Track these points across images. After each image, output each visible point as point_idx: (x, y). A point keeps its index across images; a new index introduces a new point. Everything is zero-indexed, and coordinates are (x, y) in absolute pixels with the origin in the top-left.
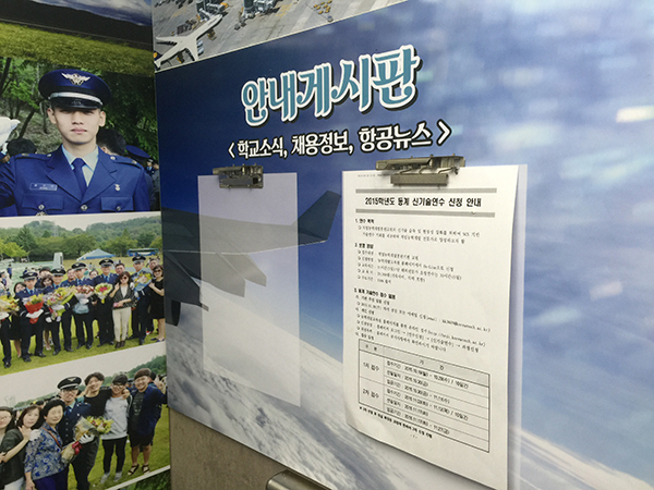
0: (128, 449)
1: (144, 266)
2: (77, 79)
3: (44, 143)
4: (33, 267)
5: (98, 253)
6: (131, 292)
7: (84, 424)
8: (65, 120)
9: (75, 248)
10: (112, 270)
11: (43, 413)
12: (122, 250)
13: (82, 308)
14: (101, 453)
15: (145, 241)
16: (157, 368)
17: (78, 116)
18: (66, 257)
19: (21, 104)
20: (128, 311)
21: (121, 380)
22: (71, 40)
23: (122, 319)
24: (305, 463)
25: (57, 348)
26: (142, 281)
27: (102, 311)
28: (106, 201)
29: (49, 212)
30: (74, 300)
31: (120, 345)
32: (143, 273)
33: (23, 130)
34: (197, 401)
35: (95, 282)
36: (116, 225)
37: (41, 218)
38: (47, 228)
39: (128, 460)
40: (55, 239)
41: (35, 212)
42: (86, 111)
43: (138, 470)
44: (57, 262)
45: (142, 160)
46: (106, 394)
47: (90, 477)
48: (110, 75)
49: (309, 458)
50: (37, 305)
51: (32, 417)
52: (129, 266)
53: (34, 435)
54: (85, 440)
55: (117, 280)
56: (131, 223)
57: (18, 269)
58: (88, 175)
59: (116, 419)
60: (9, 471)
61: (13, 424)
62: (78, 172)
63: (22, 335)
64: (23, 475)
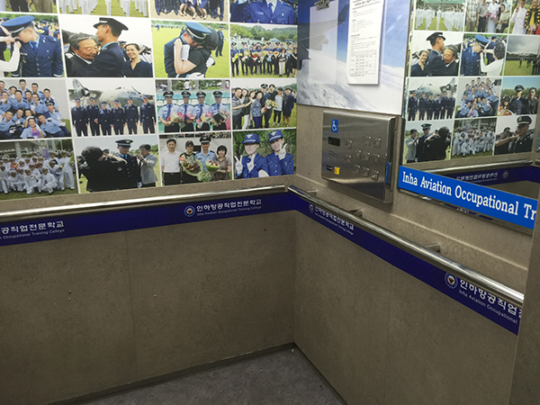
0: (282, 116)
1: (290, 46)
4: (255, 42)
5: (275, 39)
6: (285, 56)
7: (268, 102)
9: (268, 37)
10: (279, 47)
11: (256, 94)
12: (283, 39)
13: (269, 59)
14: (273, 114)
15: (291, 37)
18: (265, 40)
20: (284, 63)
21: (281, 89)
23: (282, 66)
24: (336, 103)
25: (261, 72)
26: (290, 53)
27: (275, 61)
28: (279, 20)
29: (261, 22)
30: (267, 56)
31: (281, 76)
32: (290, 49)
34: (306, 97)
35: (274, 50)
36: (282, 29)
37: (258, 24)
38: (260, 27)
39: (282, 120)
40: (262, 32)
41: (256, 22)
43: (285, 125)
44: (262, 41)
45: (292, 4)
46: (276, 93)
47: (269, 122)
49: (337, 101)
50: (256, 56)
51: (253, 95)
52: (285, 47)
53: (253, 101)
54: (269, 108)
55: (281, 51)
56: (287, 29)
57: (251, 42)
58: (273, 9)
59: (278, 103)
60: (246, 111)
61: (248, 96)
62: (270, 8)
63: (251, 65)
64: (249, 113)
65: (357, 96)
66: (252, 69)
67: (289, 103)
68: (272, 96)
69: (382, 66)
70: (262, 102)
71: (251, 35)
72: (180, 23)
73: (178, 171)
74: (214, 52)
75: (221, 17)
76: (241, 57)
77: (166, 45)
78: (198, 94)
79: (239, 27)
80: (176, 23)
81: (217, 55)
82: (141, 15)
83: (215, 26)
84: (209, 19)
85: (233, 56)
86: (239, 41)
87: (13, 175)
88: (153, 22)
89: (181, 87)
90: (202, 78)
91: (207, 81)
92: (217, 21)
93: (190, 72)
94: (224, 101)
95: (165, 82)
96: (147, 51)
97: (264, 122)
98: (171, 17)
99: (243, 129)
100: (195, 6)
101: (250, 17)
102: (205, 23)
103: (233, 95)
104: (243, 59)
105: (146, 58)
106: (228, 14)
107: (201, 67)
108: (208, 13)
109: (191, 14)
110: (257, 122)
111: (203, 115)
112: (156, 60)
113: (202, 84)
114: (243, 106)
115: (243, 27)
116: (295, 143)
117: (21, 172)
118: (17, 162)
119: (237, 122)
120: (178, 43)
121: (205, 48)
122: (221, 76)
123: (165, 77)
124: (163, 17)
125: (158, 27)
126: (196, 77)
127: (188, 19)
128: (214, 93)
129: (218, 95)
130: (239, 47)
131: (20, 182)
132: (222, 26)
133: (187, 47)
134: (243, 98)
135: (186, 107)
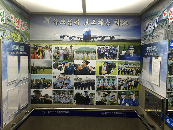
0: (134, 87)
2: (132, 47)
3: (128, 53)
4: (126, 65)
5: (132, 65)
6: (136, 69)
8: (130, 51)
9: (130, 64)
10: (134, 67)
11: (126, 80)
12: (135, 65)
13: (130, 70)
15: (138, 64)
16: (138, 79)
17: (132, 51)
19: (126, 50)
20: (135, 72)
21: (134, 79)
22: (131, 43)
23: (134, 72)
25: (127, 74)
27: (132, 71)
28: (134, 59)
30: (129, 69)
31: (134, 75)
32: (137, 68)
33: (126, 52)
34: (142, 83)
35: (132, 68)
36: (135, 62)
37: (127, 61)
38: (128, 61)
39: (134, 88)
40: (128, 63)
41: (126, 60)
42: (132, 50)
43: (135, 90)
44: (128, 65)
45: (138, 55)
46: (132, 80)
48: (135, 46)
49: (149, 87)
50: (126, 69)
52: (136, 67)
53: (125, 82)
54: (129, 84)
55: (134, 68)
57: (125, 65)
58: (132, 56)
59: (133, 83)
60: (122, 85)
61: (123, 80)
62: (131, 56)
63: (124, 72)
64: (123, 86)
65: (154, 87)
66: (124, 73)
67: (137, 83)
68: (131, 81)
69: (161, 81)
70: (128, 83)
71: (125, 64)
72: (104, 61)
73: (100, 101)
74: (113, 68)
75: (116, 59)
76: (121, 70)
77: (100, 67)
78: (107, 80)
79: (121, 62)
80: (103, 61)
81: (114, 69)
82: (94, 59)
83: (114, 62)
84: (112, 60)
85: (119, 69)
86: (121, 66)
87: (59, 98)
88: (97, 61)
89: (103, 77)
90: (109, 75)
91: (110, 76)
92: (115, 60)
93: (106, 74)
94: (115, 82)
95: (99, 76)
96: (94, 68)
97: (128, 88)
98: (102, 60)
99: (121, 90)
100: (108, 57)
101: (124, 59)
102: (111, 61)
103: (118, 80)
104: (122, 70)
105: (94, 70)
106: (118, 58)
107: (109, 72)
108: (112, 58)
109: (107, 59)
110: (126, 88)
111: (109, 85)
112: (97, 71)
113: (109, 77)
114: (121, 83)
115: (122, 62)
116: (139, 96)
117: (61, 97)
118: (60, 95)
119: (119, 88)
120: (103, 66)
121: (110, 67)
122: (115, 75)
123: (99, 75)
124: (100, 60)
125: (98, 62)
126: (107, 75)
127: (106, 60)
128: (112, 80)
129: (113, 80)
130: (121, 67)
131: (60, 100)
132: (116, 62)
133: (105, 67)
134: (121, 81)
135: (104, 83)
